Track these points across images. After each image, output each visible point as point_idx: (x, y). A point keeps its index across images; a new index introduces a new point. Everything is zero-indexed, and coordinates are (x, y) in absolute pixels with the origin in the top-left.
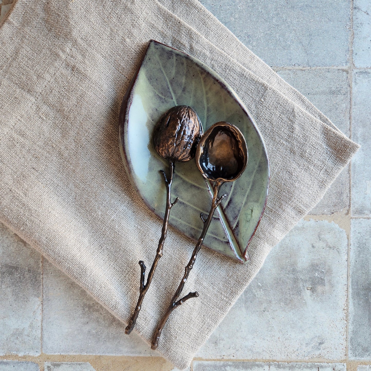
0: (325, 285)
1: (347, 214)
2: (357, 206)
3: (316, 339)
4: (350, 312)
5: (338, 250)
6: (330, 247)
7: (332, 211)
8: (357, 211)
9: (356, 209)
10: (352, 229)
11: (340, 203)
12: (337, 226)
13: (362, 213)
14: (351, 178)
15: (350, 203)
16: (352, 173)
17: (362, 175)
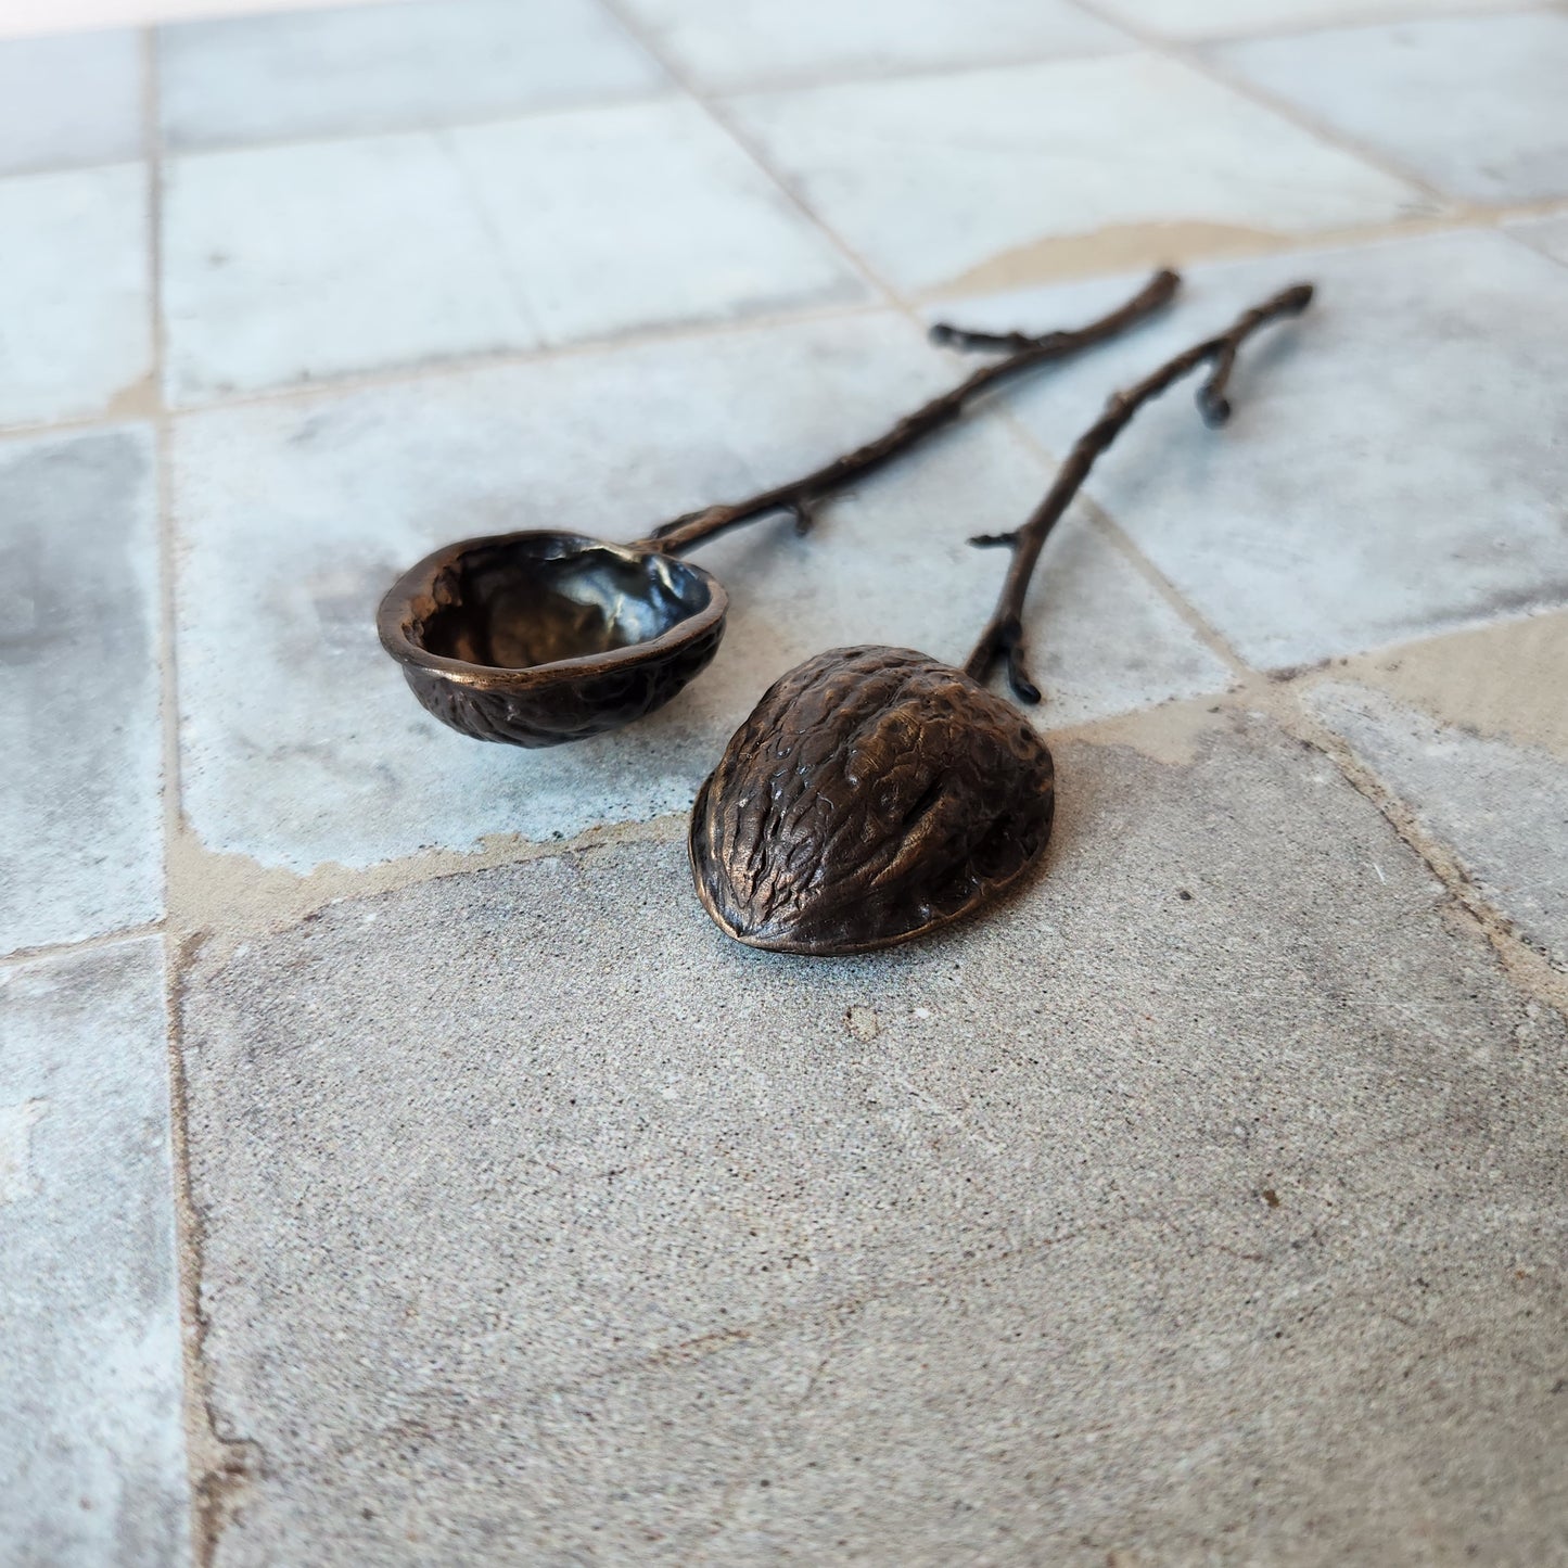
1: (189, 952)
2: (122, 1003)
5: (250, 751)
6: (306, 749)
7: (316, 927)
8: (120, 973)
9: (129, 985)
10: (151, 871)
11: (261, 990)
12: (270, 859)
13: (69, 972)
14: (174, 1179)
15: (178, 1011)
16: (171, 1215)
17: (71, 1231)
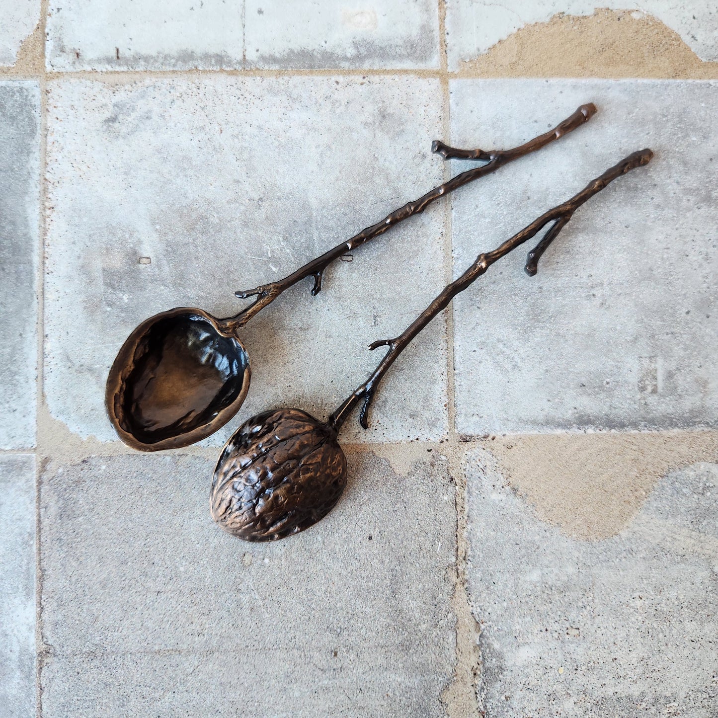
0: (104, 270)
1: (45, 461)
2: (21, 483)
3: (124, 130)
4: (37, 202)
5: (69, 364)
6: (90, 370)
7: (85, 466)
8: (21, 469)
9: (23, 475)
10: (32, 420)
11: (65, 490)
12: (73, 428)
13: (5, 463)
14: (36, 558)
15: (39, 491)
16: (35, 572)
17: (7, 568)
